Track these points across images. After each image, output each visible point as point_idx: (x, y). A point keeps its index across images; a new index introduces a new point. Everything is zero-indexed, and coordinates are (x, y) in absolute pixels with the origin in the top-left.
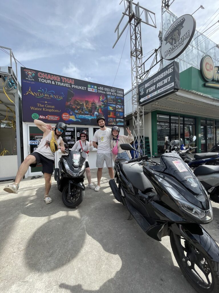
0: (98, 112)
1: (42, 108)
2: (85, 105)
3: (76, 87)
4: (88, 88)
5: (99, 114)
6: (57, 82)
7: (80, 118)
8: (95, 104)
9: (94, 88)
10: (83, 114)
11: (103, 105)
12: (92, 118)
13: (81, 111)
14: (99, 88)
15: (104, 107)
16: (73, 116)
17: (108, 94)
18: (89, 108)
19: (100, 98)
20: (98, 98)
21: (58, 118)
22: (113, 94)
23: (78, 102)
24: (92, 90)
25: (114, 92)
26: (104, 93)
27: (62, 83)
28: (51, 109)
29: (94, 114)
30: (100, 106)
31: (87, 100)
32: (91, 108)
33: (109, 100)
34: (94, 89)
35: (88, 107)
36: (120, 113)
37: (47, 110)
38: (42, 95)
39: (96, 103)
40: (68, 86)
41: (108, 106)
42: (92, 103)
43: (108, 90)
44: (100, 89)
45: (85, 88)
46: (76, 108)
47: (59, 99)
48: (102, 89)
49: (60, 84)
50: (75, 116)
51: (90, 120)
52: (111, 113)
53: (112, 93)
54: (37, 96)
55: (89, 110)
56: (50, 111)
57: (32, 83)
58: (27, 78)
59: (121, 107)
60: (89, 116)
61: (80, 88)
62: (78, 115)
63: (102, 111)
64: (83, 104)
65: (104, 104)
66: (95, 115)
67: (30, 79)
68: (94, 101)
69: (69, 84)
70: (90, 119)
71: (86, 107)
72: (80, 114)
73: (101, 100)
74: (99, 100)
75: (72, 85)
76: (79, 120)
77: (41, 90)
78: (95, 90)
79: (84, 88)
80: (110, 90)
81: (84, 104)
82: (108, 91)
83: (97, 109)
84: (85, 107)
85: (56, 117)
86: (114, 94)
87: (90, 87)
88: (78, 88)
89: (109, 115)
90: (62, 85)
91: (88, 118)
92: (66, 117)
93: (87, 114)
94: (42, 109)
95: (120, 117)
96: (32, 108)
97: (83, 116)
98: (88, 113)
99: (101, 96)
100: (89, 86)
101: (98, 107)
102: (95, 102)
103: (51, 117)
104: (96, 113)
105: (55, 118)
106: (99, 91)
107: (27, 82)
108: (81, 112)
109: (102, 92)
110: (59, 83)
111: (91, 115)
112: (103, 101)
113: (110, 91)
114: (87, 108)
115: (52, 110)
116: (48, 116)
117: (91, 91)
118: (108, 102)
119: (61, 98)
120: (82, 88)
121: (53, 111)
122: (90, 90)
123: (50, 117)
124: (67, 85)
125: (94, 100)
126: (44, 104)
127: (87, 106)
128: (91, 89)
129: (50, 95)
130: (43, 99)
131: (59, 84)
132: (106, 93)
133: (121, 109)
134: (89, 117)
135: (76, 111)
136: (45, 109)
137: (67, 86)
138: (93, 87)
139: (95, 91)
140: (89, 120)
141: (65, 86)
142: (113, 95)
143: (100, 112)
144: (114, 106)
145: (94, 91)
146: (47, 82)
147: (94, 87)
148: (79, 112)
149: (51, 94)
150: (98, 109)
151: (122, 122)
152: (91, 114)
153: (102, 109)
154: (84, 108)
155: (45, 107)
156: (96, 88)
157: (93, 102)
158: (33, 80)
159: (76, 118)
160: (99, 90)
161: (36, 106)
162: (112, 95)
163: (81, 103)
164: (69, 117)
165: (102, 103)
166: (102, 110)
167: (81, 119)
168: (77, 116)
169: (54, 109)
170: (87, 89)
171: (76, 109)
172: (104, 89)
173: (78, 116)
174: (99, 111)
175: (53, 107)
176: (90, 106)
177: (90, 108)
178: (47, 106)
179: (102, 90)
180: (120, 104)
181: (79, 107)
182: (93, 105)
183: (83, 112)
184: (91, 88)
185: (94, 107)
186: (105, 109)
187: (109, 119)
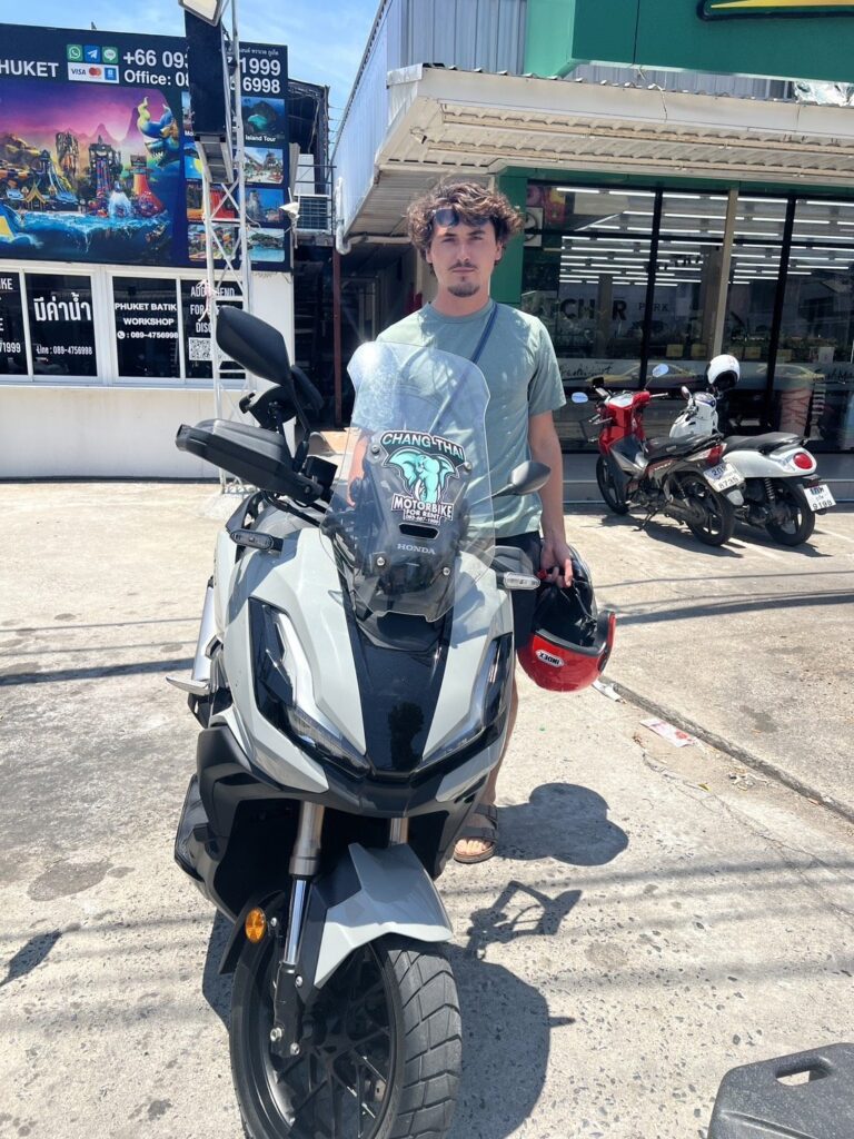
0: (128, 193)
2: (54, 157)
4: (71, 66)
5: (133, 202)
7: (36, 227)
8: (109, 149)
9: (100, 60)
10: (47, 207)
11: (154, 151)
12: (99, 223)
13: (35, 193)
14: (129, 58)
15: (162, 163)
18: (80, 175)
19: (136, 114)
20: (129, 116)
23: (18, 144)
24: (93, 72)
26: (162, 80)
29: (104, 204)
30: (139, 161)
31: (63, 129)
32: (87, 170)
34: (102, 67)
35: (74, 170)
36: (258, 190)
39: (115, 142)
41: (187, 159)
42: (94, 147)
44: (133, 62)
45: (53, 65)
46: (12, 175)
48: (149, 58)
50: (11, 217)
51: (89, 235)
55: (80, 182)
59: (270, 159)
60: (83, 216)
61: (28, 68)
62: (25, 212)
63: (151, 187)
64: (45, 157)
65: (164, 148)
66: (112, 211)
68: (106, 133)
70: (86, 230)
71: (65, 168)
72: (36, 205)
73: (142, 123)
74: (133, 126)
76: (32, 239)
78: (110, 73)
79: (49, 68)
81: (49, 157)
82: (185, 70)
83: (124, 174)
84: (58, 171)
87: (78, 56)
88: (17, 69)
89: (191, 206)
91: (77, 226)
93: (72, 207)
95: (261, 215)
97: (50, 215)
98: (72, 198)
99: (146, 103)
100: (74, 51)
101: (126, 163)
102: (110, 138)
104: (117, 198)
106: (130, 76)
108: (35, 199)
109: (151, 79)
111: (92, 211)
112: (153, 131)
114: (69, 171)
117: (87, 78)
118: (188, 134)
120: (34, 67)
122: (78, 72)
125: (101, 127)
127: (66, 161)
128: (87, 67)
132: (173, 80)
133: (266, 168)
134: (78, 222)
135: (13, 194)
138: (94, 54)
139: (107, 77)
140: (79, 235)
143: (142, 192)
145: (101, 79)
147: (100, 54)
148: (26, 195)
150: (131, 178)
151: (277, 247)
152: (92, 202)
153: (148, 173)
154: (53, 176)
156: (111, 58)
157: (96, 141)
159: (15, 229)
160: (129, 67)
163: (32, 151)
165: (149, 140)
166: (152, 179)
167: (39, 232)
168: (18, 218)
170: (63, 70)
171: (12, 183)
172: (159, 58)
173: (22, 218)
174: (136, 189)
176: (83, 159)
177: (84, 175)
179: (145, 67)
180: (260, 139)
181: (24, 173)
182: (97, 156)
183: (48, 197)
184: (84, 61)
185: (103, 164)
186: (170, 174)
187: (195, 229)
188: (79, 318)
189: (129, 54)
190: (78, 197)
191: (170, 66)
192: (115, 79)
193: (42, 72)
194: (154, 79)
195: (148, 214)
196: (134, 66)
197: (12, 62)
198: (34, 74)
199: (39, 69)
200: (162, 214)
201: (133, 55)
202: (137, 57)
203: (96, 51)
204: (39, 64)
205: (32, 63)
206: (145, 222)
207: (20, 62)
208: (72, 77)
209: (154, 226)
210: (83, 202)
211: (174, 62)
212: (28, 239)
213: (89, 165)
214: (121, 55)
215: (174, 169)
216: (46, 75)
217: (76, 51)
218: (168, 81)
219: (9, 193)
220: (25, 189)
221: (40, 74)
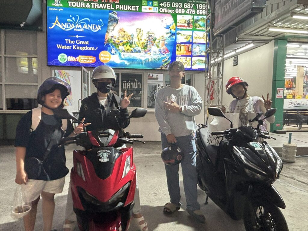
0: (158, 47)
1: (72, 45)
2: (135, 36)
3: (121, 8)
4: (143, 7)
5: (159, 50)
6: (93, 4)
7: (127, 58)
8: (153, 33)
9: (152, 5)
10: (132, 52)
11: (168, 33)
12: (147, 57)
13: (128, 47)
14: (161, 5)
15: (169, 37)
16: (117, 56)
17: (179, 14)
21: (93, 59)
22: (188, 12)
23: (124, 31)
24: (150, 9)
25: (190, 8)
26: (171, 11)
27: (101, 4)
28: (84, 45)
29: (150, 50)
30: (162, 37)
33: (181, 22)
34: (153, 7)
35: (141, 40)
37: (78, 48)
38: (72, 27)
40: (110, 7)
41: (177, 35)
42: (148, 33)
43: (179, 5)
44: (163, 6)
45: (137, 7)
46: (121, 41)
47: (96, 30)
48: (168, 4)
49: (98, 6)
50: (120, 54)
52: (183, 48)
53: (186, 9)
54: (66, 29)
55: (143, 44)
56: (83, 49)
57: (60, 10)
58: (53, 4)
59: (204, 35)
60: (142, 54)
61: (129, 8)
62: (124, 53)
63: (165, 45)
64: (132, 36)
65: (170, 32)
66: (152, 53)
67: (57, 5)
69: (111, 3)
70: (143, 59)
71: (138, 39)
72: (128, 51)
74: (161, 26)
75: (116, 5)
77: (71, 18)
78: (155, 9)
79: (136, 8)
80: (183, 5)
82: (178, 8)
83: (157, 41)
84: (136, 40)
85: (91, 59)
86: (190, 11)
87: (146, 4)
88: (126, 8)
89: (178, 51)
90: (101, 8)
92: (105, 57)
93: (139, 52)
94: (72, 48)
95: (200, 54)
96: (59, 46)
97: (132, 54)
98: (140, 49)
101: (158, 37)
103: (84, 59)
104: (154, 49)
105: (89, 60)
106: (161, 10)
107: (54, 9)
108: (128, 49)
110: (96, 4)
111: (146, 53)
112: (167, 27)
113: (183, 8)
115: (85, 48)
116: (80, 56)
117: (148, 11)
118: (178, 28)
119: (99, 28)
120: (131, 8)
121: (87, 48)
122: (145, 9)
123: (82, 58)
124: (108, 6)
126: (75, 39)
127: (139, 37)
128: (148, 7)
129: (82, 25)
130: (73, 32)
131: (96, 6)
132: (175, 11)
133: (202, 38)
134: (142, 56)
135: (121, 48)
136: (76, 47)
137: (108, 8)
138: (150, 3)
139: (154, 11)
140: (141, 60)
141: (105, 8)
142: (189, 14)
143: (162, 47)
144: (190, 33)
145: (152, 11)
146: (79, 6)
147: (153, 3)
148: (125, 48)
149: (84, 24)
151: (204, 63)
152: (146, 50)
153: (165, 40)
154: (134, 42)
155: (75, 44)
156: (156, 5)
157: (149, 31)
158: (61, 5)
159: (121, 59)
160: (161, 7)
161: (64, 43)
162: (186, 14)
163: (128, 34)
164: (109, 57)
165: (166, 30)
166: (166, 42)
167: (128, 60)
168: (122, 56)
169: (88, 46)
170: (140, 8)
171: (121, 44)
172: (171, 4)
173: (124, 55)
174: (160, 46)
175: (87, 43)
176: (144, 36)
177: (144, 41)
178: (78, 42)
179: (166, 7)
180: (201, 29)
181: (125, 41)
182: (149, 35)
183: (132, 48)
184: (147, 6)
185: (151, 38)
186: (172, 41)
187: (178, 58)
188: (137, 87)
189: (161, 3)
190: (142, 48)
191: (174, 7)
192: (156, 11)
193: (134, 9)
194: (169, 11)
195: (164, 53)
196: (163, 7)
197: (124, 6)
198: (131, 10)
199: (133, 8)
200: (168, 53)
201: (163, 4)
202: (164, 4)
203: (151, 3)
204: (133, 6)
205: (131, 6)
206: (163, 56)
207: (127, 6)
208: (143, 10)
209: (165, 57)
210: (143, 50)
211: (175, 6)
212: (124, 62)
213: (146, 38)
214: (159, 4)
215: (173, 39)
216: (135, 10)
217: (145, 3)
218: (173, 11)
219: (120, 47)
220: (125, 46)
221: (133, 10)
